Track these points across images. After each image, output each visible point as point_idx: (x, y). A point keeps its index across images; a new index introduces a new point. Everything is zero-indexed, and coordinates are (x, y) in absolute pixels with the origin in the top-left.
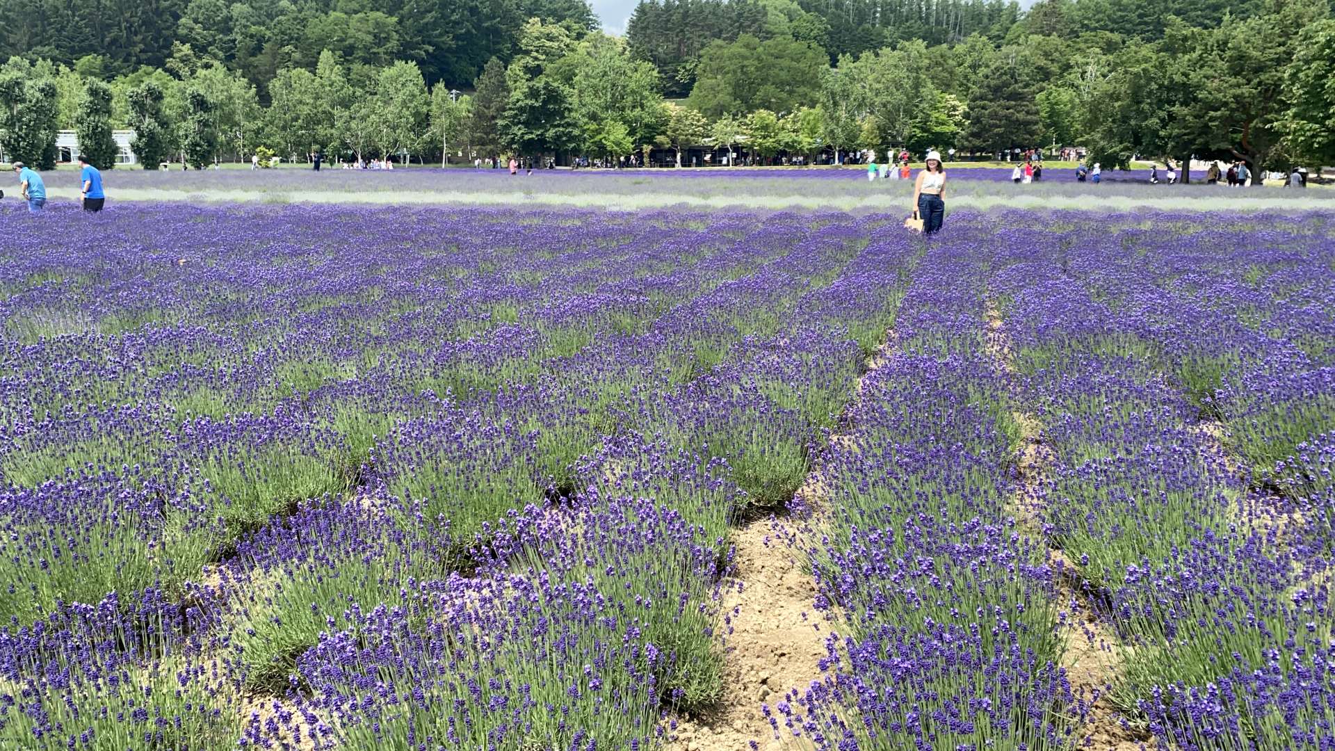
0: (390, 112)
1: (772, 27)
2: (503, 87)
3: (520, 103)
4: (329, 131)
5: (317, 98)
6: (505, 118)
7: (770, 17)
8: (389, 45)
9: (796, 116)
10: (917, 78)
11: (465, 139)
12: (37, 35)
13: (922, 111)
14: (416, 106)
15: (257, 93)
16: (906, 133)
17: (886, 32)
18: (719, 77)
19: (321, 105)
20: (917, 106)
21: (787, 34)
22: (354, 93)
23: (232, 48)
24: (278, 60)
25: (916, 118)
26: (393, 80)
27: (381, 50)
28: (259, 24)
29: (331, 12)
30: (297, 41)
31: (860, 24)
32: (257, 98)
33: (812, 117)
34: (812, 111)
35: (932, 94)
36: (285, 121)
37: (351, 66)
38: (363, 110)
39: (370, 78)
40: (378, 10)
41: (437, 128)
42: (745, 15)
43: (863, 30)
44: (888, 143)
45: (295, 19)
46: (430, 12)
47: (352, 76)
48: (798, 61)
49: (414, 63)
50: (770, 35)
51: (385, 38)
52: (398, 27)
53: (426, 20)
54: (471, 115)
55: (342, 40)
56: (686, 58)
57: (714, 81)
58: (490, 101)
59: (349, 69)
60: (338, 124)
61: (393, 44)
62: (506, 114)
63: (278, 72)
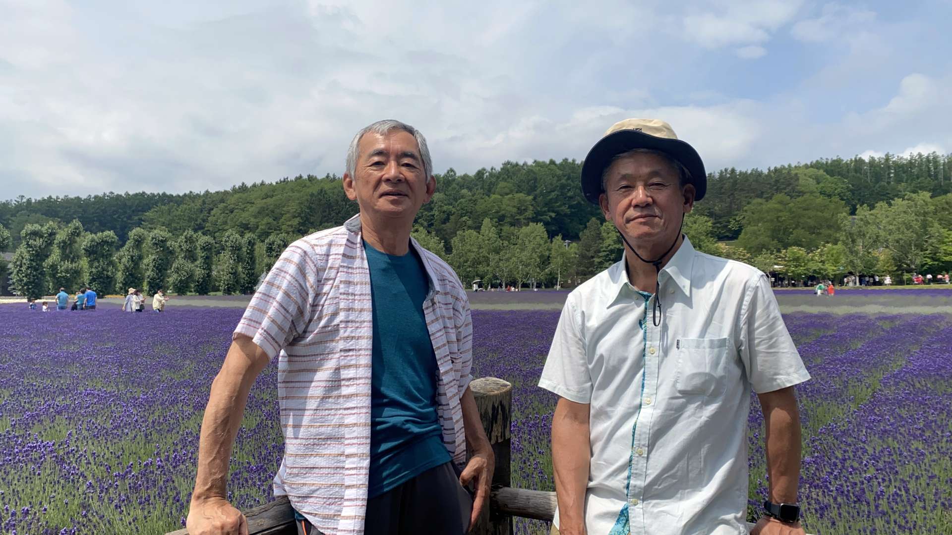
0: (525, 255)
1: (803, 189)
2: (599, 237)
3: (610, 247)
4: (486, 269)
5: (480, 247)
6: (599, 257)
7: (801, 182)
8: (527, 214)
9: (822, 251)
10: (925, 221)
11: (573, 271)
12: (325, 217)
13: (931, 245)
14: (541, 251)
15: (444, 246)
16: (918, 262)
17: (899, 187)
18: (760, 224)
19: (482, 252)
20: (926, 241)
21: (815, 192)
22: (503, 244)
23: (432, 219)
24: (458, 226)
25: (927, 250)
26: (527, 235)
27: (522, 217)
28: (449, 204)
29: (491, 195)
30: (470, 213)
31: (877, 182)
32: (444, 249)
33: (835, 252)
34: (834, 247)
35: (939, 232)
36: (460, 263)
37: (503, 228)
38: (508, 255)
39: (513, 234)
40: (521, 192)
41: (555, 265)
42: (782, 180)
43: (879, 187)
44: (903, 270)
45: (470, 200)
46: (554, 191)
47: (503, 234)
48: (822, 211)
49: (542, 224)
50: (801, 193)
51: (524, 210)
52: (533, 202)
53: (551, 197)
54: (577, 256)
55: (497, 212)
56: (736, 213)
57: (756, 228)
58: (590, 246)
59: (501, 230)
60: (492, 264)
61: (529, 213)
62: (601, 254)
63: (458, 232)
